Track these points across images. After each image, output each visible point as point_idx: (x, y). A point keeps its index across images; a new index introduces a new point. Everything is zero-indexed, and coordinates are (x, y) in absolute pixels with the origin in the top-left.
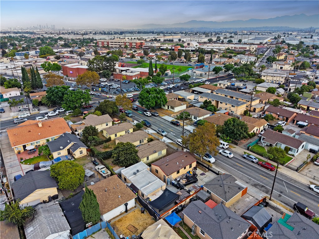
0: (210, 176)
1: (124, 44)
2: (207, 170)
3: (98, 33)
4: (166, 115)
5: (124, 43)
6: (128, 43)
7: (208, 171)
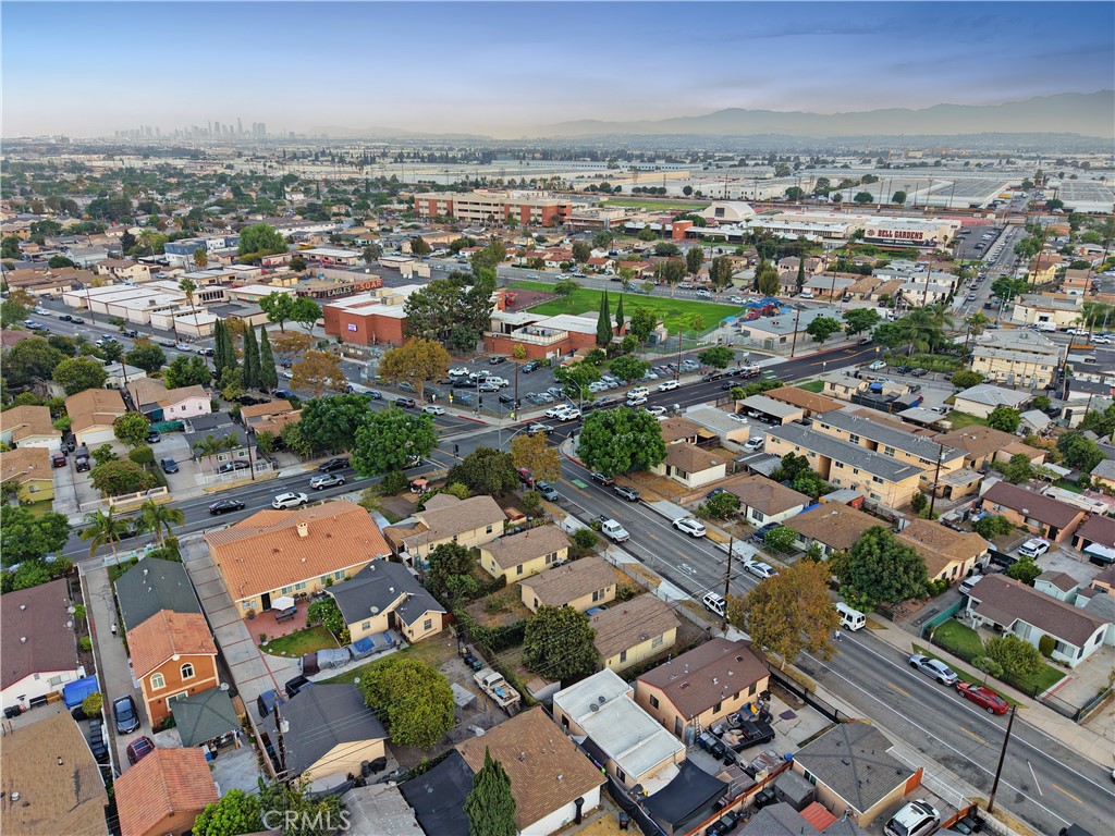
0: (808, 722)
1: (503, 209)
2: (801, 701)
3: (408, 157)
4: (663, 496)
5: (502, 205)
6: (518, 206)
7: (804, 705)
